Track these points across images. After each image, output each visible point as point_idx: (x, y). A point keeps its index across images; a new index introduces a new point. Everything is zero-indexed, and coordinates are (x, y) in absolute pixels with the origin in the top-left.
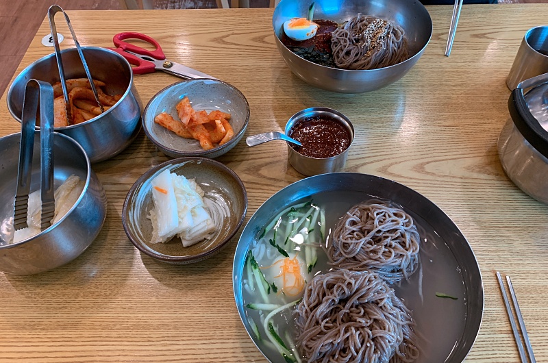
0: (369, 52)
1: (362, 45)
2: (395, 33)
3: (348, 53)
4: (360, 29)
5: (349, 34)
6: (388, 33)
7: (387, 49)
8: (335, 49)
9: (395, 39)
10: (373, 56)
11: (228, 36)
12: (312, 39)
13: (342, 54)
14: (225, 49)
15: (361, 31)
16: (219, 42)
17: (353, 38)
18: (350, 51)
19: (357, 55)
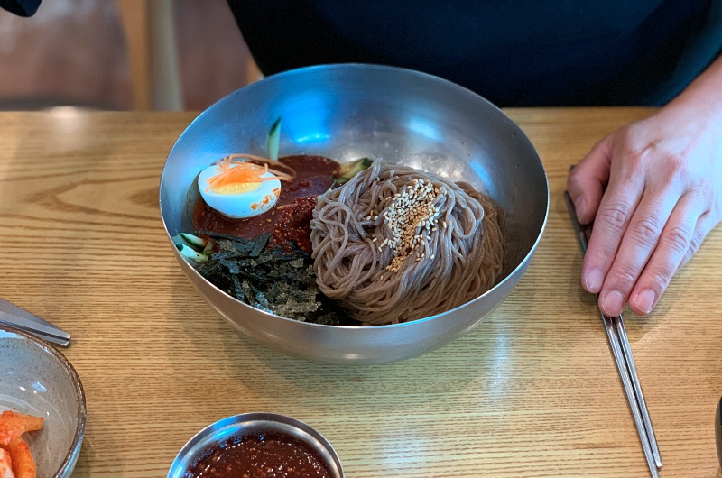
0: (398, 262)
1: (380, 242)
2: (460, 215)
3: (346, 261)
4: (379, 201)
5: (349, 213)
6: (443, 216)
7: (440, 256)
8: (318, 248)
9: (459, 233)
10: (405, 275)
11: (72, 186)
12: (267, 214)
13: (332, 263)
14: (60, 225)
15: (380, 206)
16: (47, 205)
17: (359, 226)
18: (352, 256)
19: (366, 268)
